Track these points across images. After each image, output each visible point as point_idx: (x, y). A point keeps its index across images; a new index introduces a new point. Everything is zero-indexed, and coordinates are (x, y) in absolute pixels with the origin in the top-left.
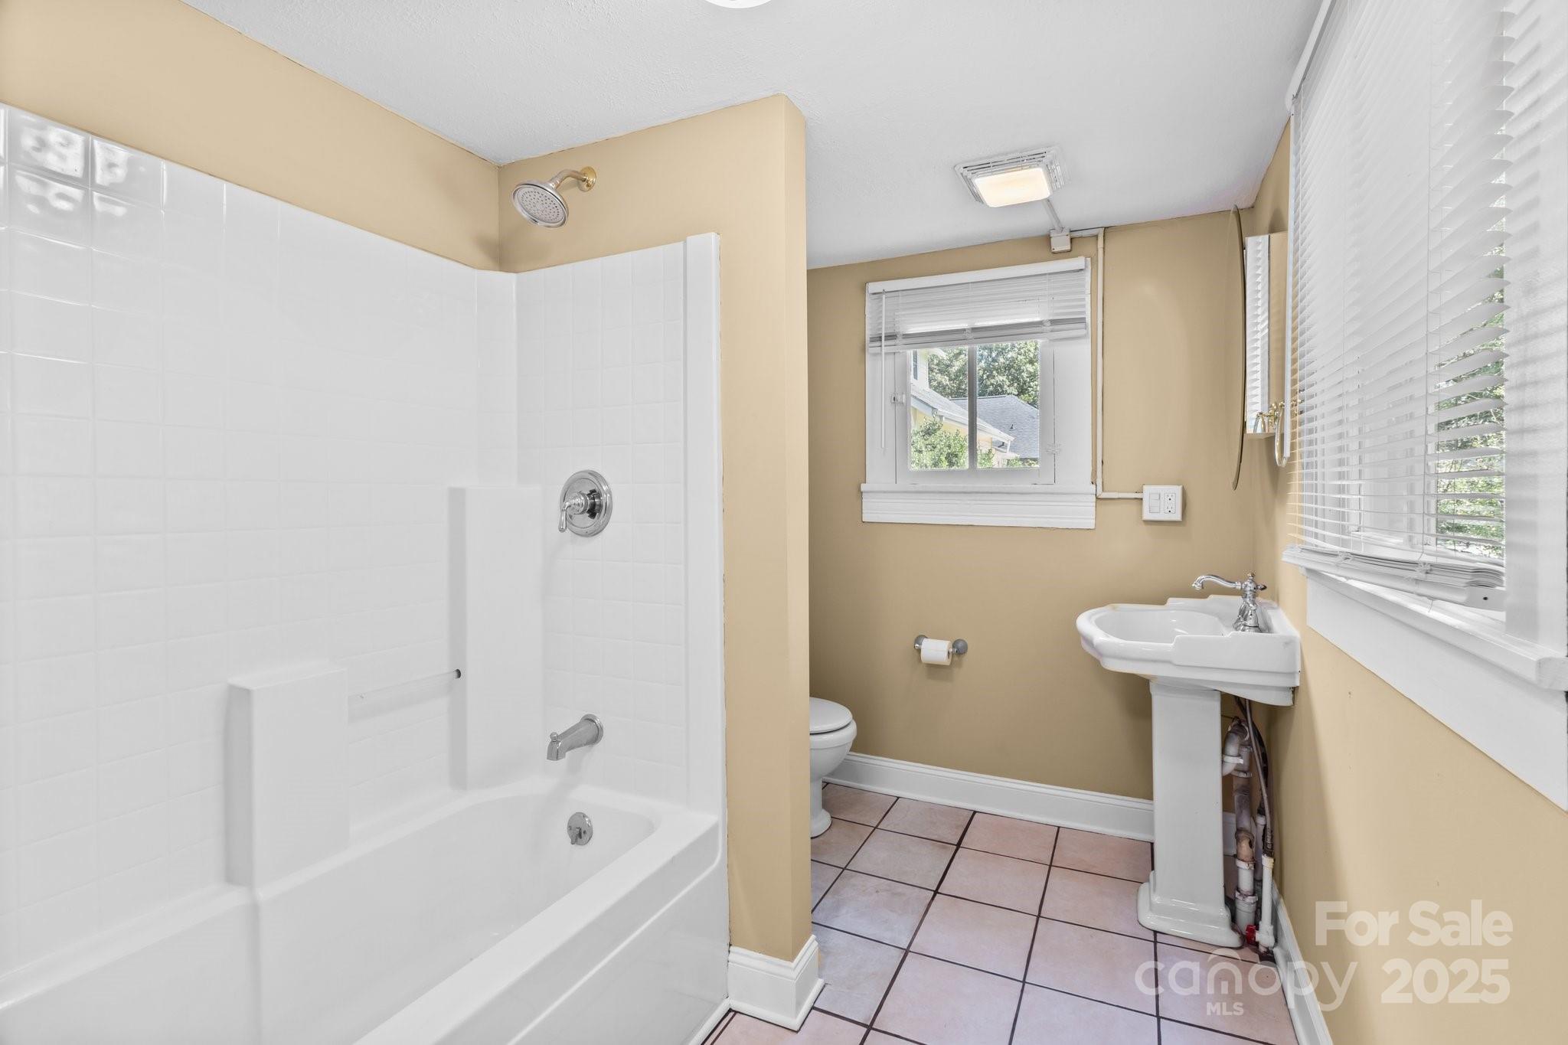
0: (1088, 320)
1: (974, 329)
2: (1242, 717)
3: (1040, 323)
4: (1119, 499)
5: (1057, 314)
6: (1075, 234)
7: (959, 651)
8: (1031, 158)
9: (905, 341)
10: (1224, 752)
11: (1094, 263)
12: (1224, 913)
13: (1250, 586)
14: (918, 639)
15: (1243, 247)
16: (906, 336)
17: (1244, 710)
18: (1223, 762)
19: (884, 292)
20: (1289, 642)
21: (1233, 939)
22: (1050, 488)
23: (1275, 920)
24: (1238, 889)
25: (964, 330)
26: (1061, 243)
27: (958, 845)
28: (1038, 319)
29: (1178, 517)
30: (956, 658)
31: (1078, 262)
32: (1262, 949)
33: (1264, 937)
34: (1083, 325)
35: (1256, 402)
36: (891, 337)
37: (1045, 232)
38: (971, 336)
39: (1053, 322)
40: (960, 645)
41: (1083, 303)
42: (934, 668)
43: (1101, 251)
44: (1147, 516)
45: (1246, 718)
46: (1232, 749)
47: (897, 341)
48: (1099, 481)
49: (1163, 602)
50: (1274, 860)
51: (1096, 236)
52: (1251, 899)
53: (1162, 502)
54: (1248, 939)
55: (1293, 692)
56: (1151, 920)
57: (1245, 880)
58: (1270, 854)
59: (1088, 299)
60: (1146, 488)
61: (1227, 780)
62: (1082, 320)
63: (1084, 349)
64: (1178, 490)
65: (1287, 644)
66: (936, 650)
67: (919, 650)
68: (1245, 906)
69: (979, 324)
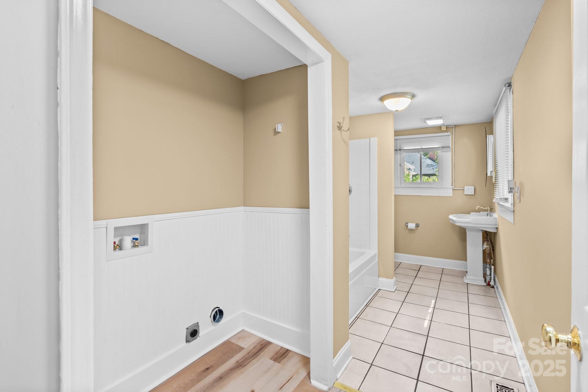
0: (451, 147)
1: (422, 149)
2: (487, 237)
3: (439, 147)
4: (458, 189)
5: (443, 146)
6: (447, 127)
7: (417, 226)
8: (440, 118)
9: (403, 151)
10: (483, 244)
11: (452, 134)
12: (483, 279)
13: (489, 208)
14: (407, 223)
15: (486, 137)
16: (404, 150)
17: (487, 235)
18: (483, 247)
19: (398, 139)
20: (496, 218)
21: (485, 284)
22: (441, 187)
23: (494, 280)
24: (486, 275)
25: (419, 149)
26: (444, 129)
27: (419, 270)
28: (438, 146)
29: (473, 193)
30: (416, 228)
31: (449, 133)
32: (491, 286)
33: (492, 283)
34: (449, 148)
35: (490, 168)
36: (400, 150)
37: (440, 126)
38: (421, 150)
39: (442, 147)
40: (418, 224)
41: (449, 143)
42: (411, 230)
43: (454, 131)
44: (465, 193)
45: (488, 237)
46: (485, 244)
47: (402, 151)
48: (453, 185)
49: (469, 213)
50: (494, 267)
51: (453, 127)
52: (489, 277)
53: (469, 190)
54: (489, 284)
55: (497, 229)
56: (466, 281)
57: (488, 273)
58: (493, 265)
59: (451, 142)
60: (466, 187)
61: (484, 251)
62: (450, 147)
63: (450, 154)
64: (473, 187)
65: (495, 219)
66: (411, 226)
67: (407, 226)
68: (488, 279)
69: (423, 147)
